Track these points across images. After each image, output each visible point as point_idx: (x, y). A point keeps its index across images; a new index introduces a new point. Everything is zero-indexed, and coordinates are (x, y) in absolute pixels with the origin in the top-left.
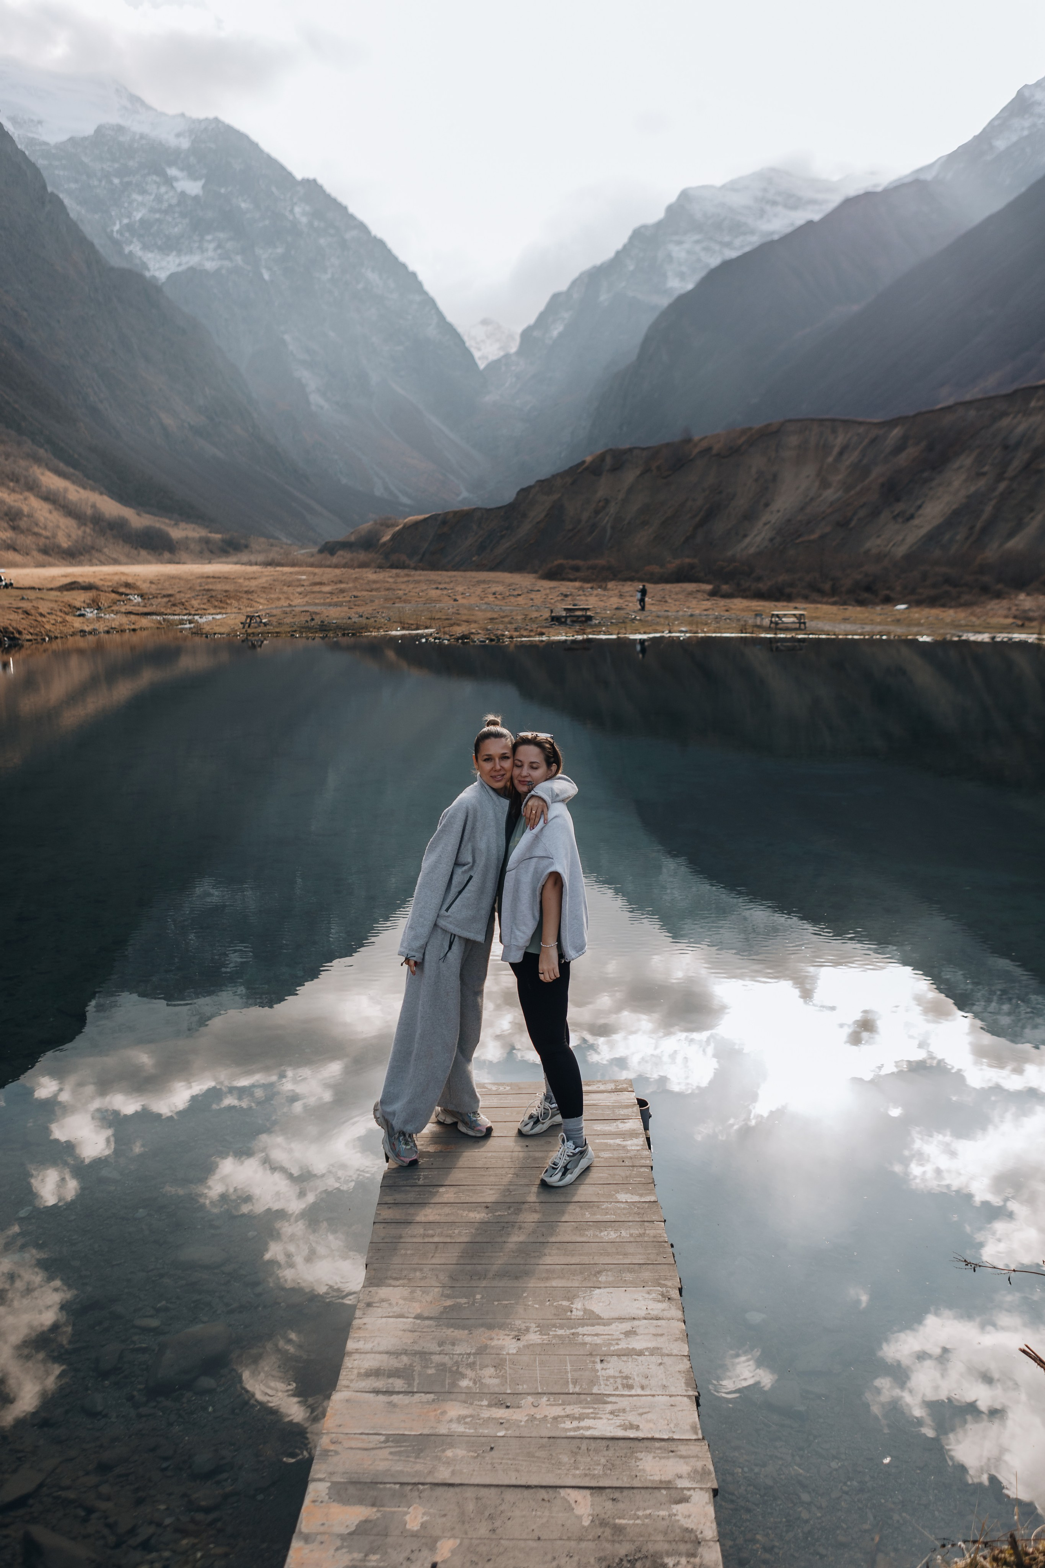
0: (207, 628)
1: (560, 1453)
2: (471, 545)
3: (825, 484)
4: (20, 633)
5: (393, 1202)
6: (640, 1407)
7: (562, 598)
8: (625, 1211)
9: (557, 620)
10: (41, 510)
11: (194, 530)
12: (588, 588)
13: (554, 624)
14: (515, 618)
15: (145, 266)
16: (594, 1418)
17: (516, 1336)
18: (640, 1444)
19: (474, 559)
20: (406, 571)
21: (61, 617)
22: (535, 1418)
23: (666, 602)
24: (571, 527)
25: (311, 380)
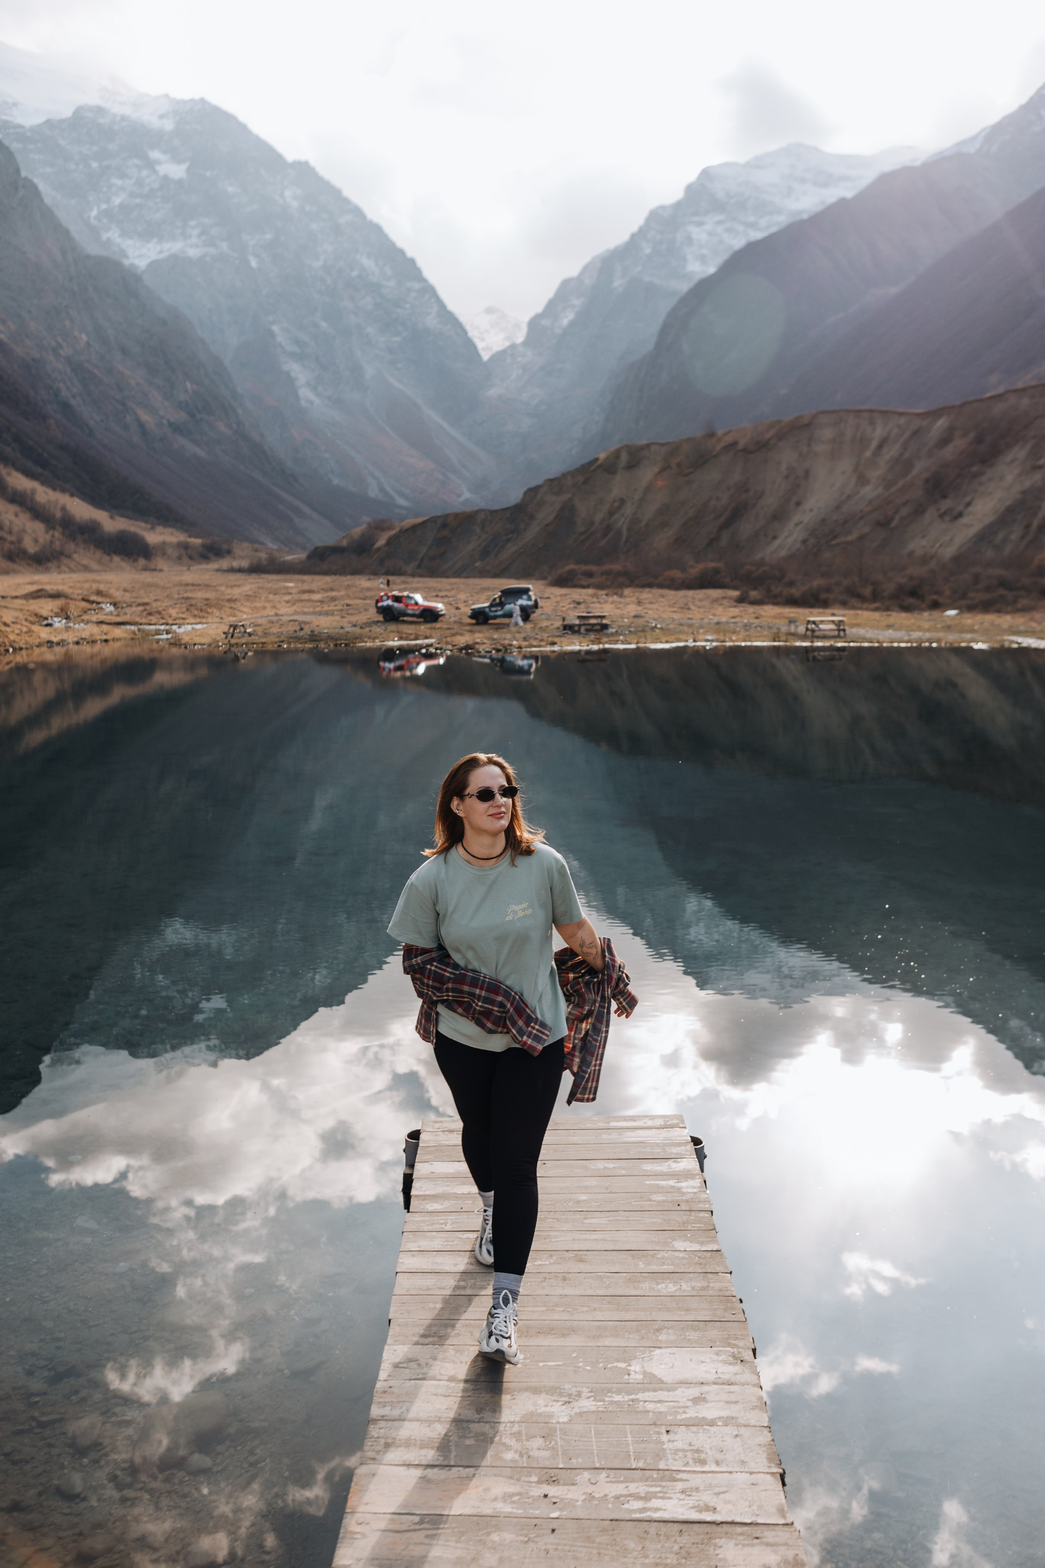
0: (186, 639)
1: (625, 1539)
2: (473, 550)
3: (862, 480)
5: (418, 1249)
6: (716, 1486)
7: (575, 605)
8: (684, 1261)
9: (569, 629)
10: (6, 513)
11: (172, 534)
12: (601, 595)
13: (567, 633)
15: (124, 253)
16: (663, 1498)
17: (567, 1402)
18: (719, 1529)
19: (477, 564)
20: (402, 578)
21: (26, 626)
22: (594, 1497)
23: (689, 609)
24: (582, 529)
25: (300, 373)
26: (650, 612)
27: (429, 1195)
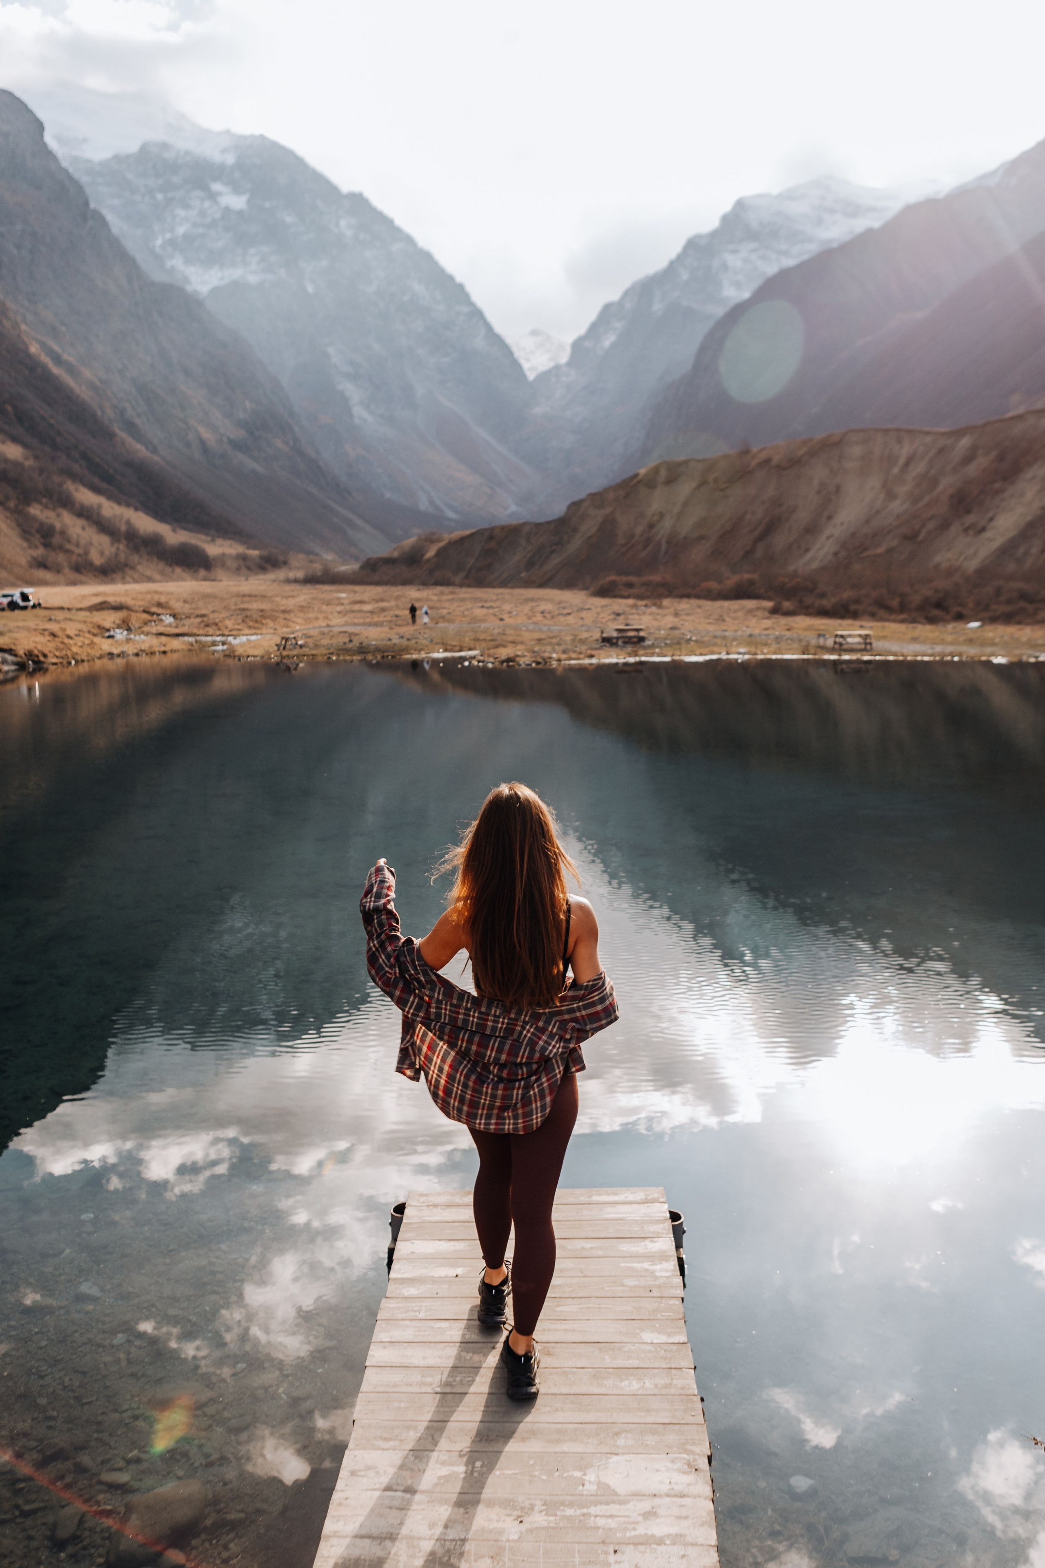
0: (240, 651)
2: (519, 561)
3: (890, 496)
4: (45, 656)
5: (389, 1340)
7: (615, 616)
8: (650, 1355)
9: (608, 641)
10: (74, 526)
11: (231, 546)
12: (641, 606)
13: (605, 646)
14: (564, 638)
15: (187, 280)
17: (519, 1517)
19: (523, 575)
20: (450, 589)
21: (88, 638)
23: (724, 620)
24: (623, 541)
25: (354, 393)
26: (686, 624)
27: (406, 1279)
